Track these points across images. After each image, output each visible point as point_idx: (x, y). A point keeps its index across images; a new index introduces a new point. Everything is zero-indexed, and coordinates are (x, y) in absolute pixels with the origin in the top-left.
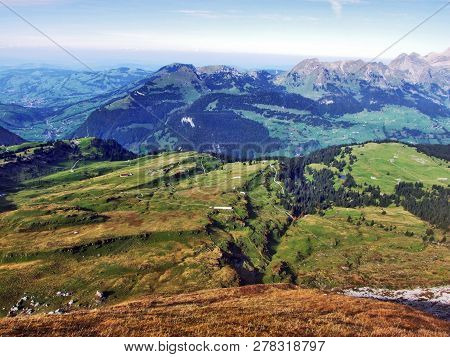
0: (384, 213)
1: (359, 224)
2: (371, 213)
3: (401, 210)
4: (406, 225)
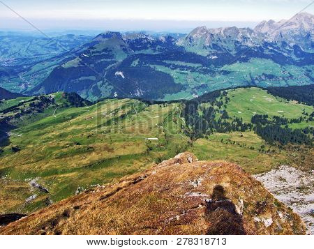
0: (242, 136)
1: (227, 143)
2: (235, 136)
4: (252, 143)
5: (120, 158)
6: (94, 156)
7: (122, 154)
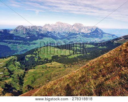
0: (51, 64)
1: (46, 68)
2: (48, 65)
3: (55, 62)
4: (58, 65)
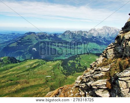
5: (32, 87)
6: (19, 86)
7: (33, 84)
